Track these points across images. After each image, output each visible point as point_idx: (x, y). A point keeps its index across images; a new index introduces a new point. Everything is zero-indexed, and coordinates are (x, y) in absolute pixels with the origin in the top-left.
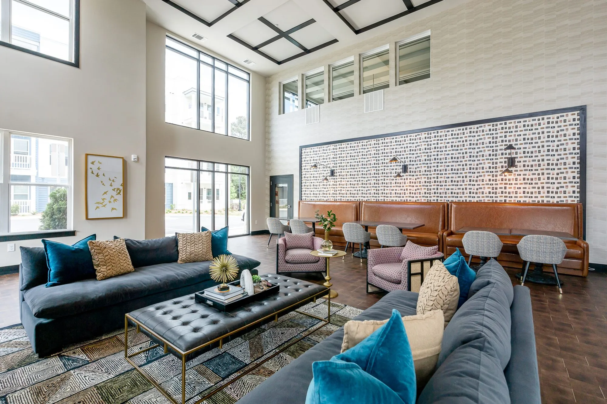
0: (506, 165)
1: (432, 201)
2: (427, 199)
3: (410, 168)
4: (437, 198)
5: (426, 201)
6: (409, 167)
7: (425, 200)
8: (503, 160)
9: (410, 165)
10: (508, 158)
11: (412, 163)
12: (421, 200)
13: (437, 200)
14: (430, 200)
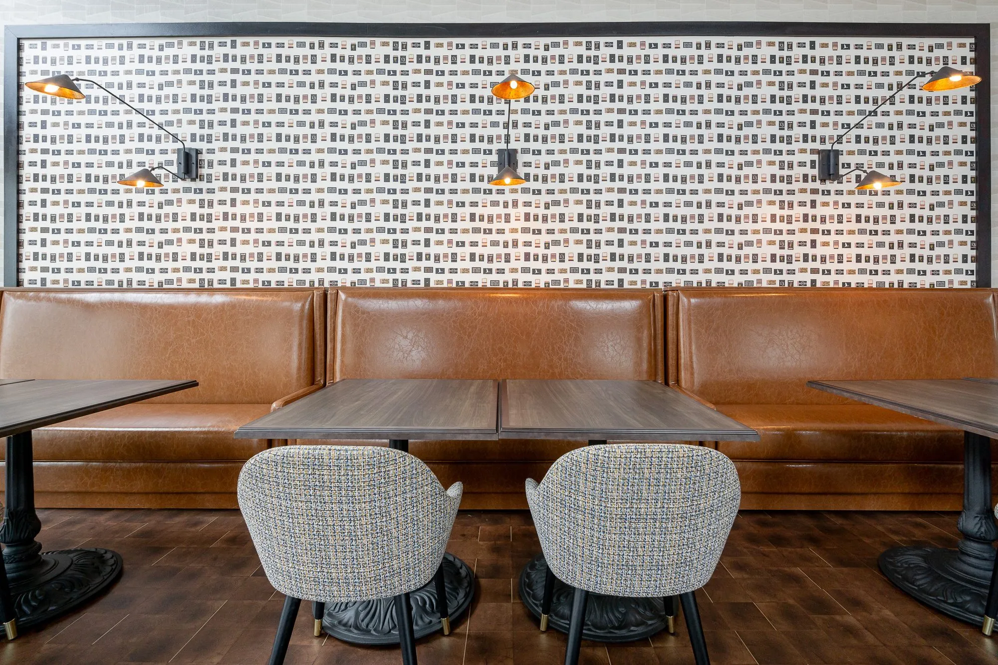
0: (815, 172)
1: (603, 286)
2: (585, 277)
3: (527, 164)
4: (621, 276)
5: (584, 286)
6: (521, 158)
7: (580, 282)
8: (808, 158)
9: (525, 151)
10: (819, 152)
11: (532, 145)
12: (566, 281)
13: (621, 281)
14: (598, 283)
